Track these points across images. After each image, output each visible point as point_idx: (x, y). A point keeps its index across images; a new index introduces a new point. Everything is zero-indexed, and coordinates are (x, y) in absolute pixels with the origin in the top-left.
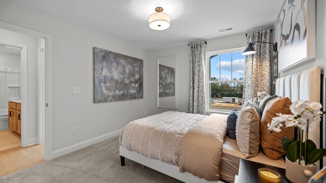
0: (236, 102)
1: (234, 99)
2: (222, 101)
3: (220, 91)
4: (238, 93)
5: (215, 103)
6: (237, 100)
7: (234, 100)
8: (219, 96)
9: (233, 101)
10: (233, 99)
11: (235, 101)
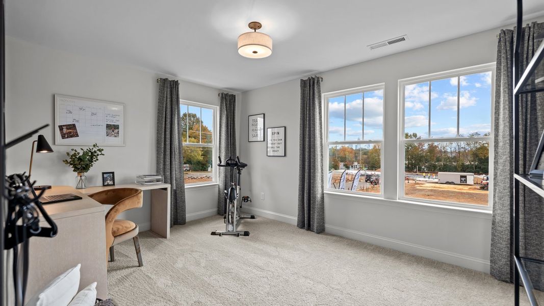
0: (468, 183)
1: (465, 177)
2: (436, 180)
3: (426, 160)
4: (468, 163)
5: (422, 184)
6: (471, 178)
7: (463, 179)
8: (424, 169)
9: (461, 180)
10: (462, 177)
11: (466, 181)
